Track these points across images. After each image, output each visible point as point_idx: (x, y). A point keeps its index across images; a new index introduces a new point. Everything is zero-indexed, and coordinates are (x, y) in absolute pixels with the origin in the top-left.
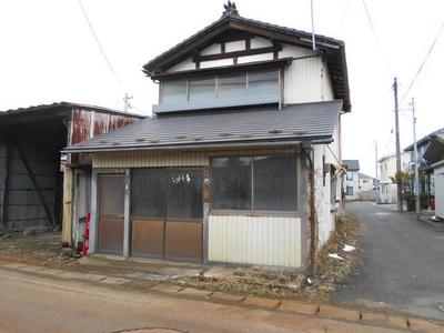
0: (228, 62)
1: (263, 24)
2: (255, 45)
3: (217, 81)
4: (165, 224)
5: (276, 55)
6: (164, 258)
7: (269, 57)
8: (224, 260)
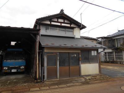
0: (59, 24)
1: (71, 18)
2: (66, 21)
3: (58, 29)
4: (69, 68)
5: (70, 26)
6: (70, 77)
7: (69, 25)
8: (85, 75)
